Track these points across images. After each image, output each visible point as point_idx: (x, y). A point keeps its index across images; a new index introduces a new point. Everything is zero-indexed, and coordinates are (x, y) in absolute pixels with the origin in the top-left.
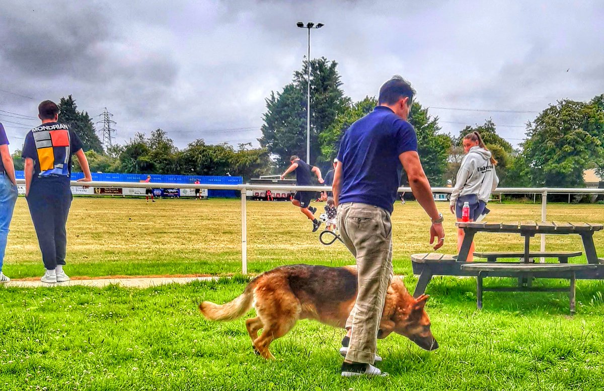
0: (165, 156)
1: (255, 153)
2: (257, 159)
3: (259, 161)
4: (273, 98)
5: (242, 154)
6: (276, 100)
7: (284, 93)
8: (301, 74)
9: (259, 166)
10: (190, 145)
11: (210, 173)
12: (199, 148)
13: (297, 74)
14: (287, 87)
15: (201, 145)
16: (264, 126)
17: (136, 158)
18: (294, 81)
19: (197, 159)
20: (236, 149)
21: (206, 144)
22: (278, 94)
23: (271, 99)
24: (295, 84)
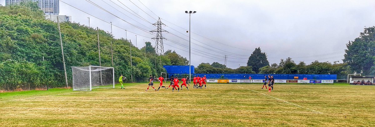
0: (302, 67)
1: (341, 65)
2: (342, 67)
3: (343, 68)
4: (350, 43)
5: (335, 65)
6: (351, 44)
7: (355, 41)
8: (363, 34)
9: (344, 70)
10: (312, 63)
11: (321, 73)
12: (316, 64)
13: (361, 33)
14: (356, 39)
15: (317, 62)
16: (345, 54)
17: (290, 68)
18: (360, 36)
19: (315, 68)
20: (332, 63)
21: (319, 62)
22: (352, 42)
23: (349, 44)
24: (360, 37)
